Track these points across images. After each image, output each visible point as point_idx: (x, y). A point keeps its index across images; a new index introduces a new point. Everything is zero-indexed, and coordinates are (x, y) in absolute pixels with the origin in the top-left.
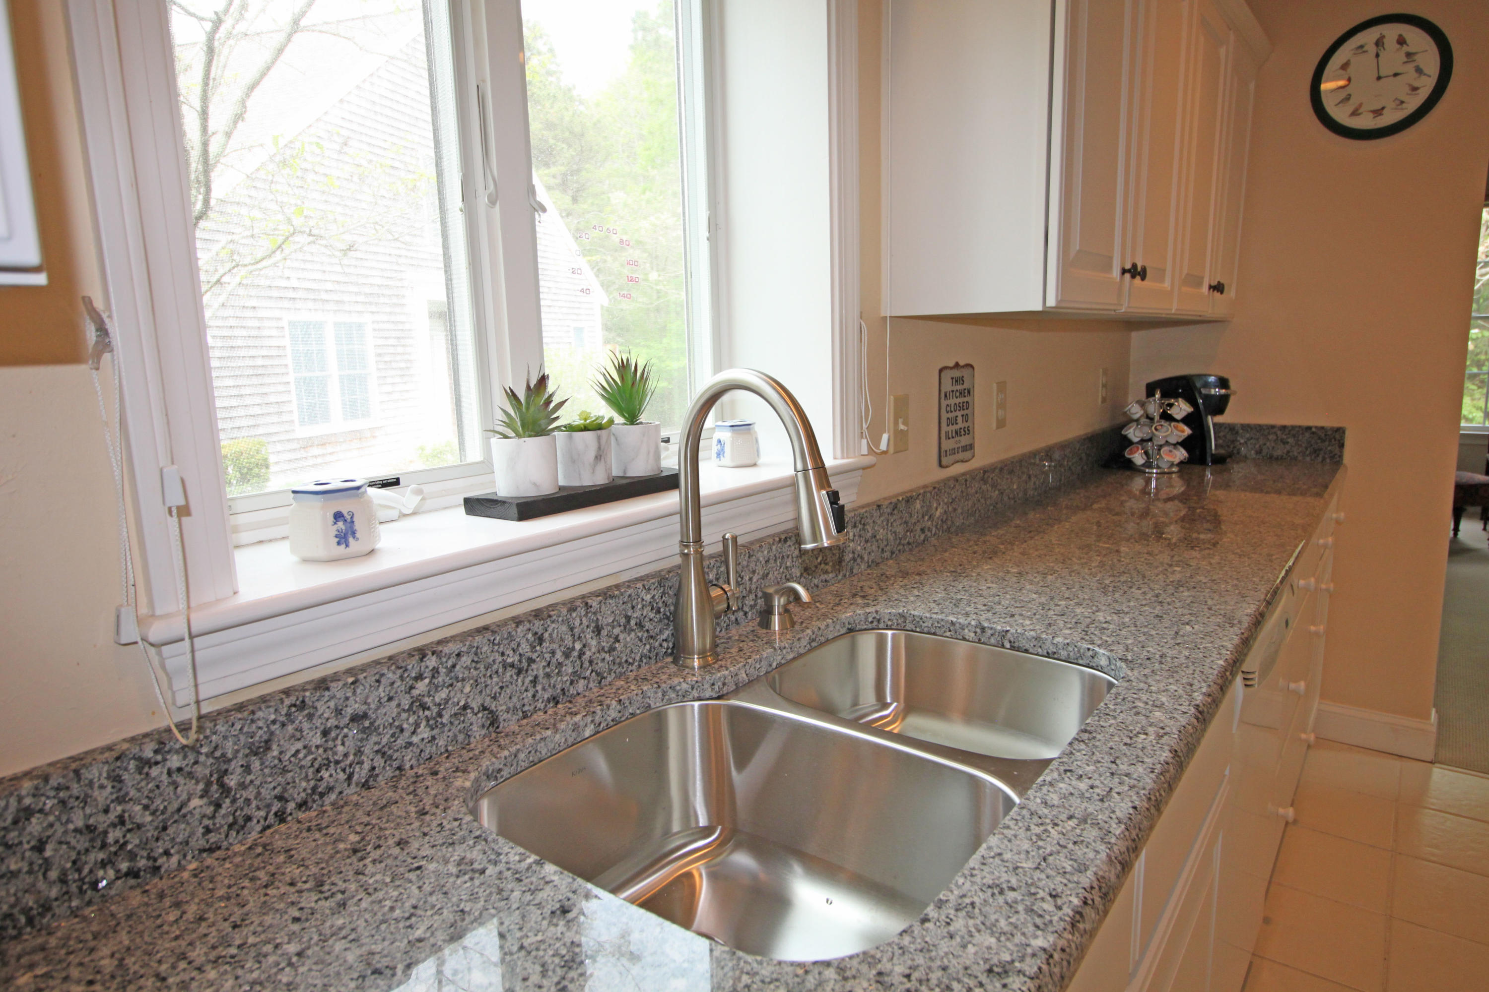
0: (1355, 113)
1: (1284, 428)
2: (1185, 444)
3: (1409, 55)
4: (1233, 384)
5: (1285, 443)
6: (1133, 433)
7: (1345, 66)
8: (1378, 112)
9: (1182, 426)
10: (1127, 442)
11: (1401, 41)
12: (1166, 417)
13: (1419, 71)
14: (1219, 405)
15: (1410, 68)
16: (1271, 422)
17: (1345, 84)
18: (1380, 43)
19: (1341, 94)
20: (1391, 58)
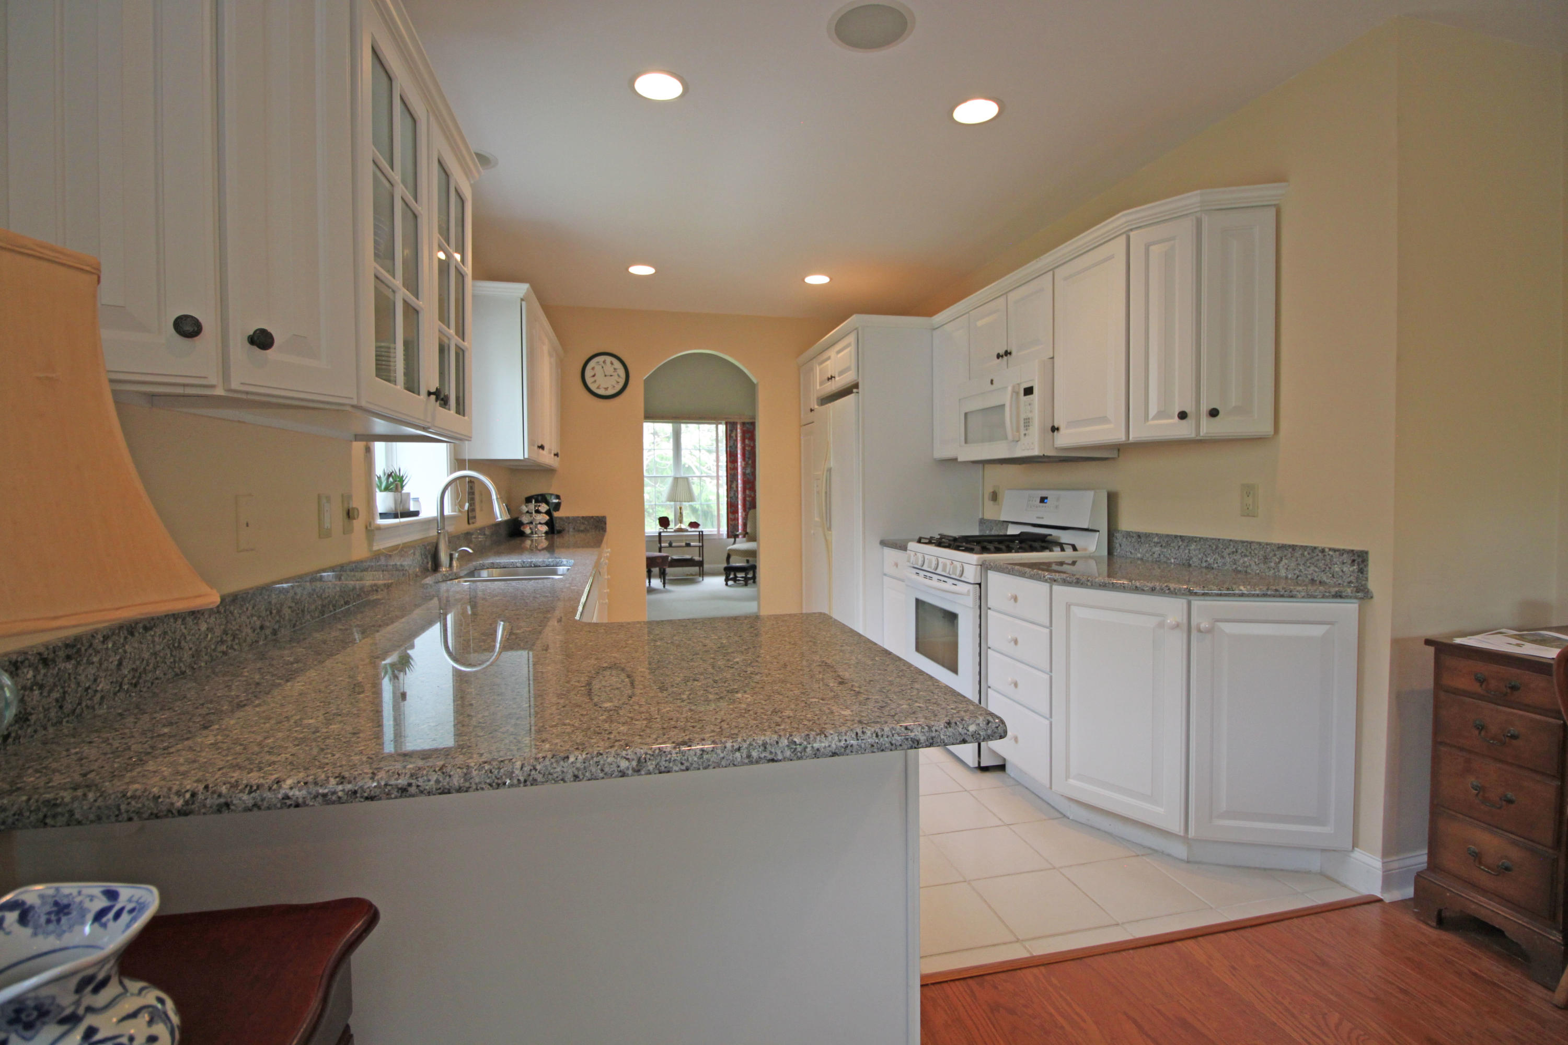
0: (598, 388)
1: (583, 517)
2: (546, 524)
3: (615, 369)
4: (561, 497)
5: (583, 524)
6: (525, 519)
7: (593, 368)
8: (606, 389)
9: (545, 515)
10: (521, 524)
11: (612, 363)
12: (538, 512)
13: (619, 376)
14: (557, 507)
15: (615, 374)
16: (576, 514)
17: (594, 376)
18: (604, 362)
19: (593, 379)
20: (609, 369)
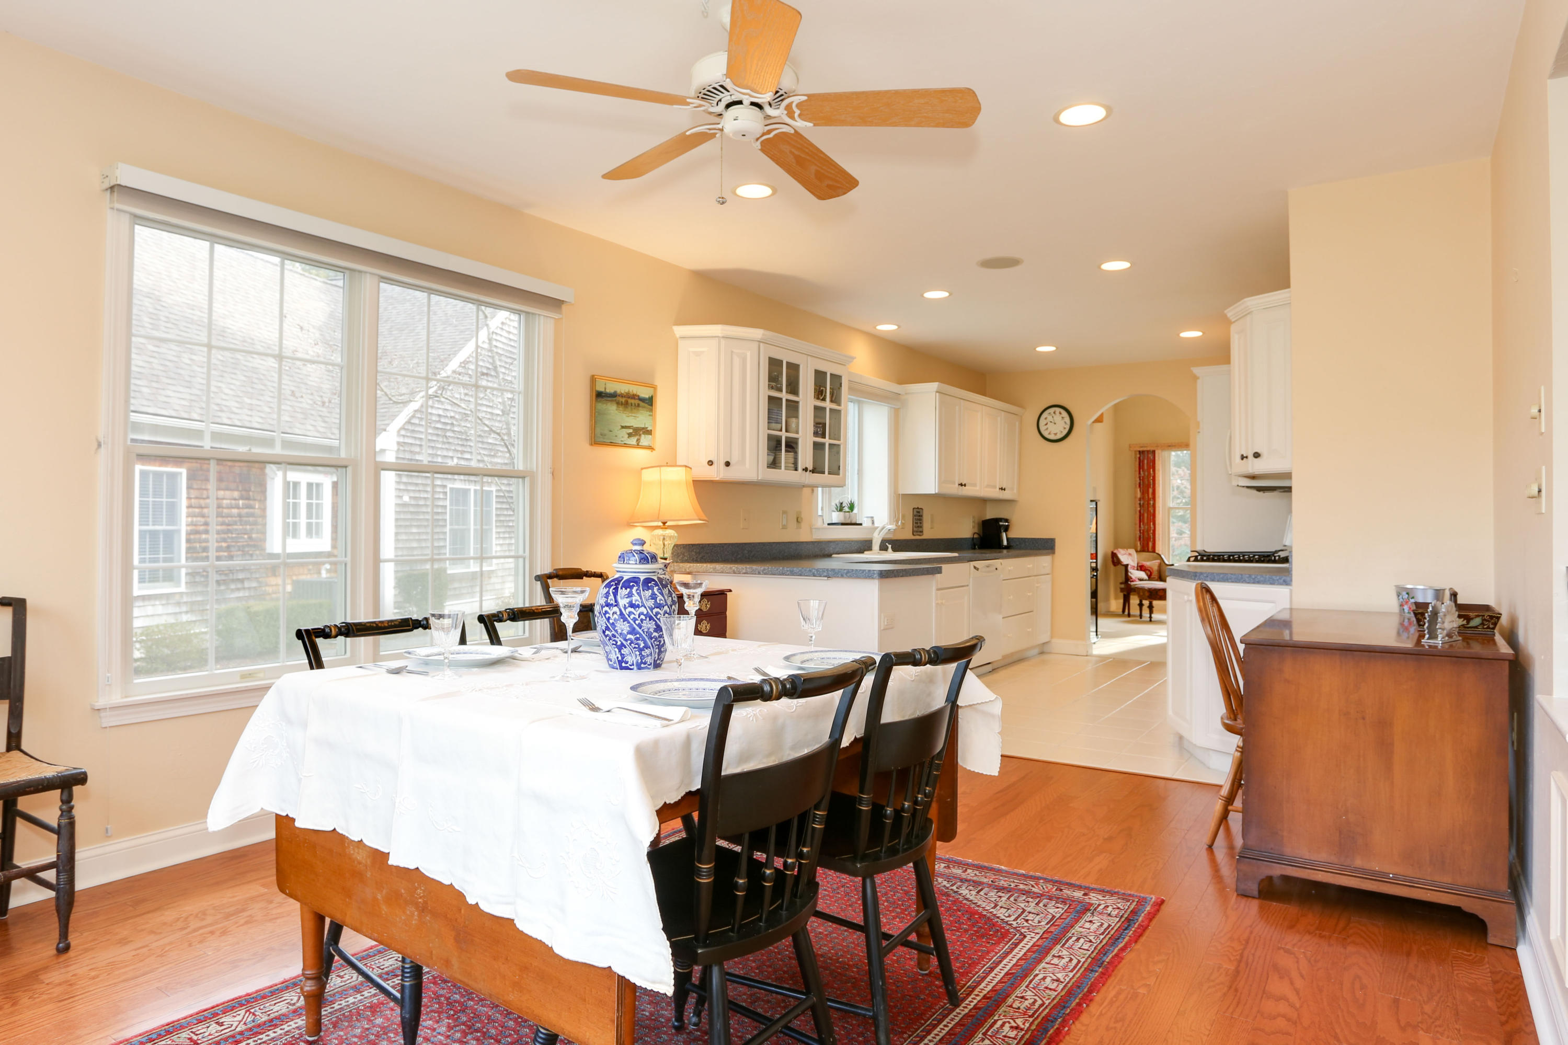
0: (1049, 434)
1: (1034, 538)
3: (1062, 418)
7: (1046, 419)
8: (1056, 434)
11: (1060, 413)
13: (1065, 423)
15: (1063, 422)
17: (1046, 424)
18: (1054, 413)
19: (1046, 427)
20: (1057, 418)
